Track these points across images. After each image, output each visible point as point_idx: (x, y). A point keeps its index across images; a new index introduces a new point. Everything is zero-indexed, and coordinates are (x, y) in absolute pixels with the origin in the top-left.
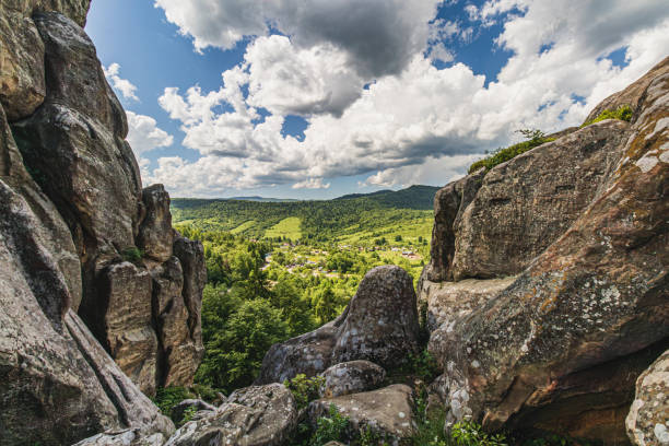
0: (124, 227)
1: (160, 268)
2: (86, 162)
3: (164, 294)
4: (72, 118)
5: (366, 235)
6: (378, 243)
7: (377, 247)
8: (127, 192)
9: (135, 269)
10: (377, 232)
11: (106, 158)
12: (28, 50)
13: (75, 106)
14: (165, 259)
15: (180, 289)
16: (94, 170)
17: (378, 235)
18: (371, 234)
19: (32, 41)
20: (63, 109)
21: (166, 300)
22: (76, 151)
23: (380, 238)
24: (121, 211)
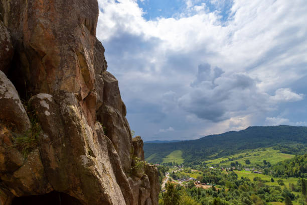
0: (128, 158)
1: (140, 181)
2: (117, 128)
3: (143, 197)
4: (112, 110)
5: (224, 160)
6: (233, 165)
7: (234, 168)
8: (129, 141)
9: (133, 181)
10: (231, 158)
11: (122, 126)
12: (99, 86)
13: (111, 105)
14: (142, 176)
15: (149, 194)
16: (119, 131)
17: (232, 160)
18: (227, 159)
19: (101, 83)
20: (108, 107)
21: (145, 200)
22: (114, 124)
23: (234, 162)
24: (127, 151)
